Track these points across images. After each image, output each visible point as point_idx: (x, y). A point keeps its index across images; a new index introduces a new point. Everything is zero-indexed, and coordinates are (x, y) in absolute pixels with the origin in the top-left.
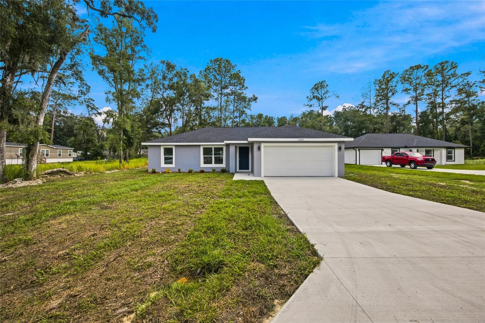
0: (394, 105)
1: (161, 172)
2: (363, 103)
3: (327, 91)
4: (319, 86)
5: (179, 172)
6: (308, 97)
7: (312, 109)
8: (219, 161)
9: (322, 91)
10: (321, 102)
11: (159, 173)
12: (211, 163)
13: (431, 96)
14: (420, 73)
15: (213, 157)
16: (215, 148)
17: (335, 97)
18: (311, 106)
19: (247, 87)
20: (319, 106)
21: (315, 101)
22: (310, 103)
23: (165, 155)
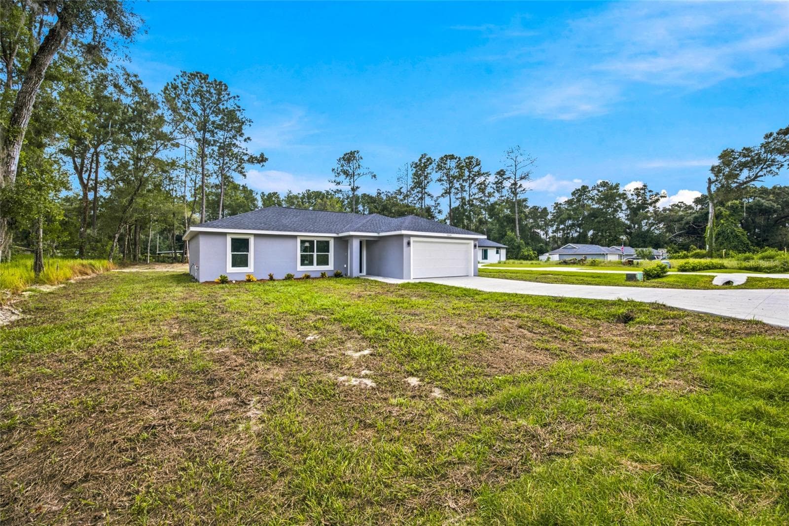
0: (429, 195)
1: (234, 282)
2: (401, 188)
3: (359, 165)
4: (350, 157)
5: (271, 278)
6: (333, 170)
7: (339, 187)
8: (323, 261)
9: (354, 164)
10: (352, 180)
11: (231, 281)
12: (311, 263)
13: (458, 190)
14: (452, 164)
15: (315, 254)
16: (317, 241)
17: (369, 177)
18: (339, 183)
19: (249, 138)
20: (350, 185)
21: (342, 177)
22: (338, 180)
23: (233, 250)
